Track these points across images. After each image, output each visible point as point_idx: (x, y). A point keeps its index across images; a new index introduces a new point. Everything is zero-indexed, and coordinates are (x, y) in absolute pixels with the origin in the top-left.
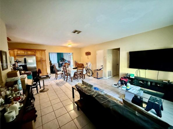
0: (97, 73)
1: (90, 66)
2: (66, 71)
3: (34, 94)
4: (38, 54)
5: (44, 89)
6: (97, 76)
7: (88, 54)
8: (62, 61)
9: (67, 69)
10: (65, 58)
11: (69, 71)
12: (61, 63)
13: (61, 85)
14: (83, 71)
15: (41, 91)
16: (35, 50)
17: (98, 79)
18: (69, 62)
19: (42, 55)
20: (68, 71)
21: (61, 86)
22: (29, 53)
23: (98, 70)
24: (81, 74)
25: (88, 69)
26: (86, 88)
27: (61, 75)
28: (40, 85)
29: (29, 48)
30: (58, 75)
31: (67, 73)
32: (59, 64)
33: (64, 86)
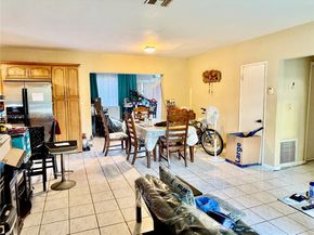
0: (239, 145)
1: (213, 118)
2: (134, 133)
3: (35, 192)
4: (59, 79)
5: (63, 180)
6: (238, 157)
7: (212, 76)
8: (131, 100)
9: (136, 124)
10: (141, 90)
11: (141, 131)
12: (127, 106)
13: (114, 173)
14: (186, 134)
15: (55, 188)
16: (52, 65)
17: (240, 166)
18: (154, 103)
19: (68, 82)
20: (138, 133)
21: (112, 176)
22: (37, 73)
23: (242, 135)
24: (181, 143)
25: (207, 130)
26: (163, 194)
27: (120, 143)
28: (54, 167)
29: (36, 61)
30: (112, 144)
31: (135, 138)
32: (123, 109)
33: (121, 178)
